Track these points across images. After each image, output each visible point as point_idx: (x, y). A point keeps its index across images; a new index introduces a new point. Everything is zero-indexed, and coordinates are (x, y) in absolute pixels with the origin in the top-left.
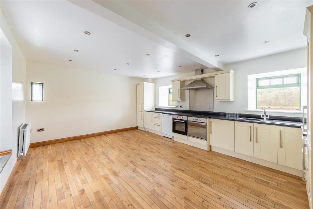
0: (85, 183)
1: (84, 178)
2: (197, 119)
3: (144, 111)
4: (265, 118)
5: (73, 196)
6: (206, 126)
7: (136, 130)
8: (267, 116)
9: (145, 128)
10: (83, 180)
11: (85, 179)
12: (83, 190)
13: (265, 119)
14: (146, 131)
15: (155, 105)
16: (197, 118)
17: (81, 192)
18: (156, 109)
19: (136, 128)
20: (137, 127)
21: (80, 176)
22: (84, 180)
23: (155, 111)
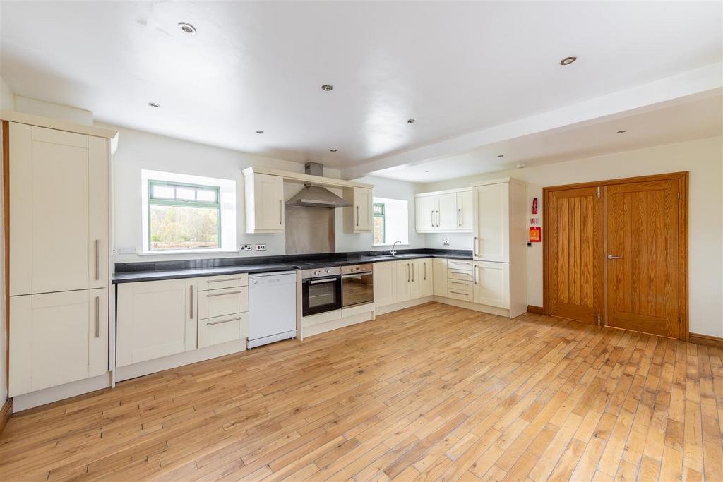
0: (578, 442)
1: (570, 453)
2: (359, 268)
4: (393, 253)
5: (622, 445)
10: (576, 451)
11: (567, 448)
12: (596, 435)
17: (602, 436)
21: (570, 468)
22: (572, 447)
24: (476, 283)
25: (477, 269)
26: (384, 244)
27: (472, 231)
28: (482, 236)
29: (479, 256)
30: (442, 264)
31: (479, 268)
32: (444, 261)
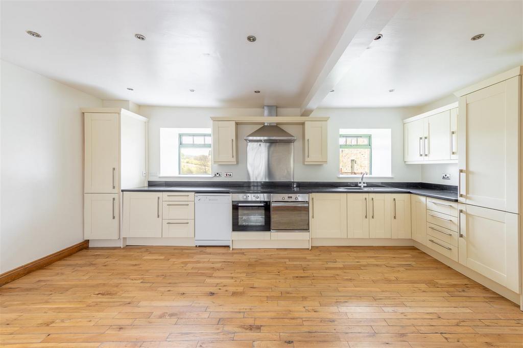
2: (291, 197)
3: (123, 191)
4: (362, 185)
6: (308, 207)
7: (84, 252)
8: (364, 183)
9: (125, 239)
13: (362, 187)
14: (128, 248)
15: (148, 173)
16: (290, 195)
18: (151, 184)
19: (84, 246)
20: (87, 241)
23: (146, 189)
24: (461, 236)
25: (463, 216)
26: (371, 176)
27: (457, 162)
28: (471, 168)
29: (466, 197)
30: (420, 202)
31: (467, 215)
32: (423, 199)
